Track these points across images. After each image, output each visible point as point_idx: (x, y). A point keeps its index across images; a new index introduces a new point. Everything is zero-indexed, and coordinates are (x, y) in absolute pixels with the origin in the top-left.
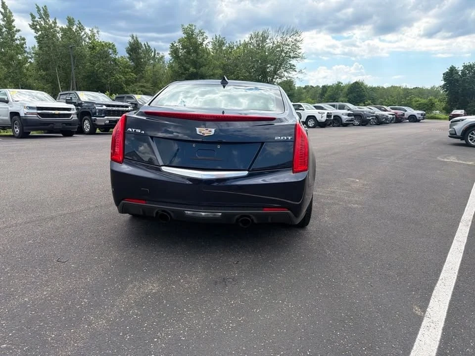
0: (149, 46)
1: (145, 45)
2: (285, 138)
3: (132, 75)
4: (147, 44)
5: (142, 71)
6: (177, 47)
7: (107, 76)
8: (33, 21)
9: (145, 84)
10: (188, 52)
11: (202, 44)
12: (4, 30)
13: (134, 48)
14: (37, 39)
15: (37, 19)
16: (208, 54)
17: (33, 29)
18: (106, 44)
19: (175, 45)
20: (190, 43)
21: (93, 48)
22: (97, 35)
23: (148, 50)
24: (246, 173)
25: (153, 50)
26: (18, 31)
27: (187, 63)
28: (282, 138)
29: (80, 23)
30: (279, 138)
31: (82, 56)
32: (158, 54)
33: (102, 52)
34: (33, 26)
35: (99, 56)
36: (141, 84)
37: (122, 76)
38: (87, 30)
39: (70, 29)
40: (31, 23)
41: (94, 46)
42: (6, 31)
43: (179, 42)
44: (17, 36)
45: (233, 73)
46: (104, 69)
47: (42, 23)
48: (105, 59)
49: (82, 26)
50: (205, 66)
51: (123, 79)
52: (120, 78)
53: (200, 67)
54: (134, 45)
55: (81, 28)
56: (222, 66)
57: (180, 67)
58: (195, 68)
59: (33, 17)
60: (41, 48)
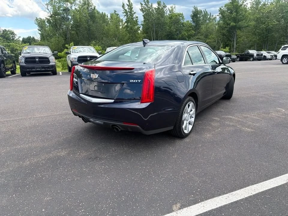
0: (207, 12)
1: (204, 11)
2: (137, 81)
3: (192, 32)
4: (206, 11)
5: (199, 28)
6: (224, 10)
7: (178, 34)
8: (142, 7)
9: (200, 37)
10: (231, 13)
11: (241, 5)
12: (128, 14)
13: (196, 15)
14: (143, 17)
15: (143, 5)
16: (246, 11)
17: (142, 11)
18: (178, 14)
19: (222, 9)
20: (233, 6)
21: (171, 18)
22: (174, 9)
23: (206, 14)
24: (112, 101)
25: (209, 14)
26: (135, 13)
27: (230, 20)
28: (134, 81)
29: (164, 4)
30: (133, 81)
31: (164, 24)
32: (213, 16)
33: (176, 19)
34: (142, 10)
35: (174, 22)
36: (197, 37)
37: (186, 33)
38: (169, 7)
39: (159, 8)
40: (141, 9)
41: (171, 17)
42: (129, 14)
43: (225, 6)
44: (134, 16)
45: (264, 23)
46: (176, 30)
47: (146, 7)
48: (177, 24)
49: (165, 5)
50: (242, 20)
51: (186, 35)
52: (185, 34)
53: (239, 21)
54: (195, 12)
55: (165, 7)
56: (256, 19)
57: (224, 23)
58: (235, 23)
59: (142, 4)
60: (145, 21)
